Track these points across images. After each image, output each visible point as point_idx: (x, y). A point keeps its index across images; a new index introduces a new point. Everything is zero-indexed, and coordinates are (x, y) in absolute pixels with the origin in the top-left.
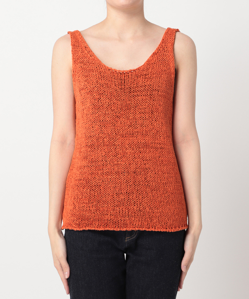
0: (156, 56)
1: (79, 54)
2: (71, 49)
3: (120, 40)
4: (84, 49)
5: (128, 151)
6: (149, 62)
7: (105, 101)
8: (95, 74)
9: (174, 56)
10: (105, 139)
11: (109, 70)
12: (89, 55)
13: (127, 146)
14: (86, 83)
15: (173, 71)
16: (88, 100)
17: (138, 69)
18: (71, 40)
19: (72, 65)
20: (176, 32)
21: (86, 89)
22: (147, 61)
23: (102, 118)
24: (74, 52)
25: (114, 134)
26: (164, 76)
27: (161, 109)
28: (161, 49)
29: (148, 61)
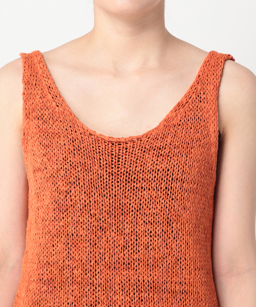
0: (182, 110)
1: (37, 101)
2: (21, 90)
3: (117, 73)
4: (46, 91)
5: (117, 297)
6: (167, 123)
7: (79, 196)
8: (62, 144)
9: (218, 110)
10: (75, 271)
11: (91, 135)
12: (54, 104)
13: (117, 288)
14: (45, 160)
15: (214, 139)
16: (48, 193)
17: (147, 135)
18: (22, 71)
19: (22, 121)
20: (225, 60)
21: (45, 171)
22: (165, 120)
23: (71, 229)
24: (27, 96)
25: (93, 262)
26: (196, 152)
27: (185, 215)
28: (194, 95)
29: (167, 120)
